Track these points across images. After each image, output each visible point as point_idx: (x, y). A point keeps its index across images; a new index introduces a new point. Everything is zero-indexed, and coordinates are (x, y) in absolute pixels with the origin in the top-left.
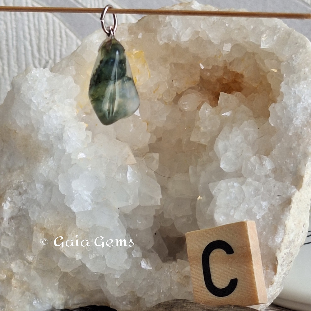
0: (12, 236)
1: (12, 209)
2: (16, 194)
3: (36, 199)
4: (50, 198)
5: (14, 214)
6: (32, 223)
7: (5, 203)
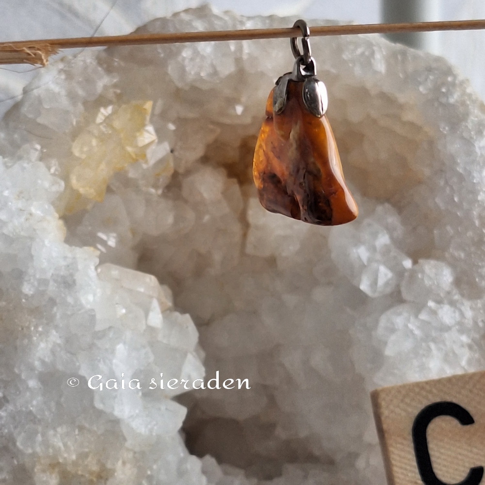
3: (31, 411)
6: (28, 459)
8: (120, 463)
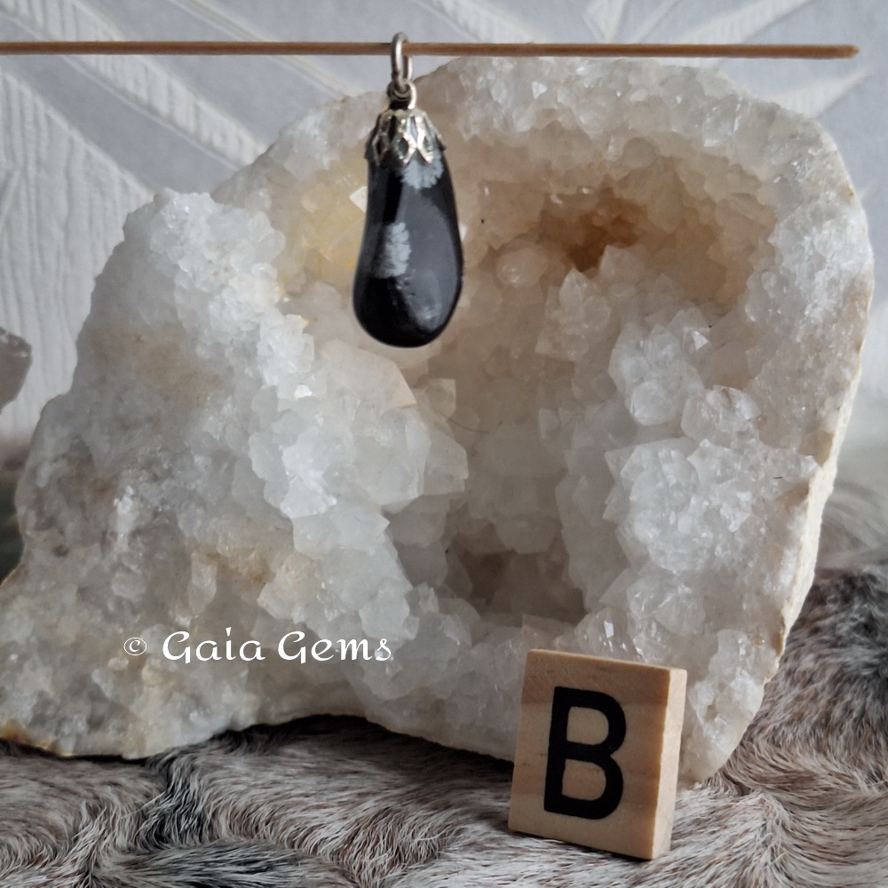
0: (139, 572)
1: (137, 513)
2: (146, 479)
3: (195, 491)
4: (228, 488)
5: (143, 523)
6: (186, 544)
7: (121, 499)
8: (284, 567)
